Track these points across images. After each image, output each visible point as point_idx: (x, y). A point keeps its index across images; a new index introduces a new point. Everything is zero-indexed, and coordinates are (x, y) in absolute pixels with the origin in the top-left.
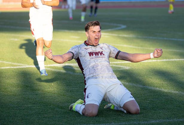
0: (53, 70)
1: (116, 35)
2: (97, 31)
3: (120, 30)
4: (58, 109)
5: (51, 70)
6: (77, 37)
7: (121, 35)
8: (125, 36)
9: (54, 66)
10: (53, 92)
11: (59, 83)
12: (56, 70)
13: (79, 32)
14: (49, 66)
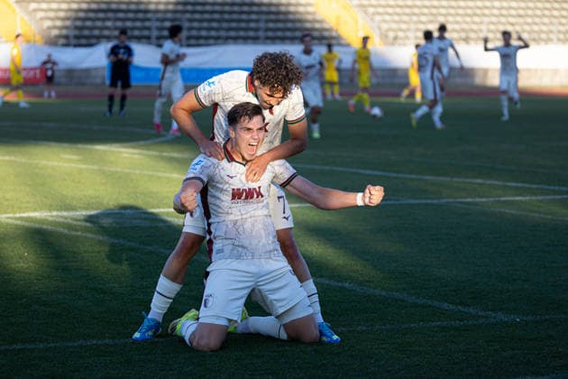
0: (26, 224)
1: (155, 153)
2: (255, 129)
3: (163, 142)
4: (37, 307)
5: (23, 226)
6: (75, 157)
7: (165, 154)
8: (175, 155)
9: (30, 217)
10: (27, 271)
11: (39, 252)
12: (32, 225)
13: (80, 146)
14: (18, 215)
